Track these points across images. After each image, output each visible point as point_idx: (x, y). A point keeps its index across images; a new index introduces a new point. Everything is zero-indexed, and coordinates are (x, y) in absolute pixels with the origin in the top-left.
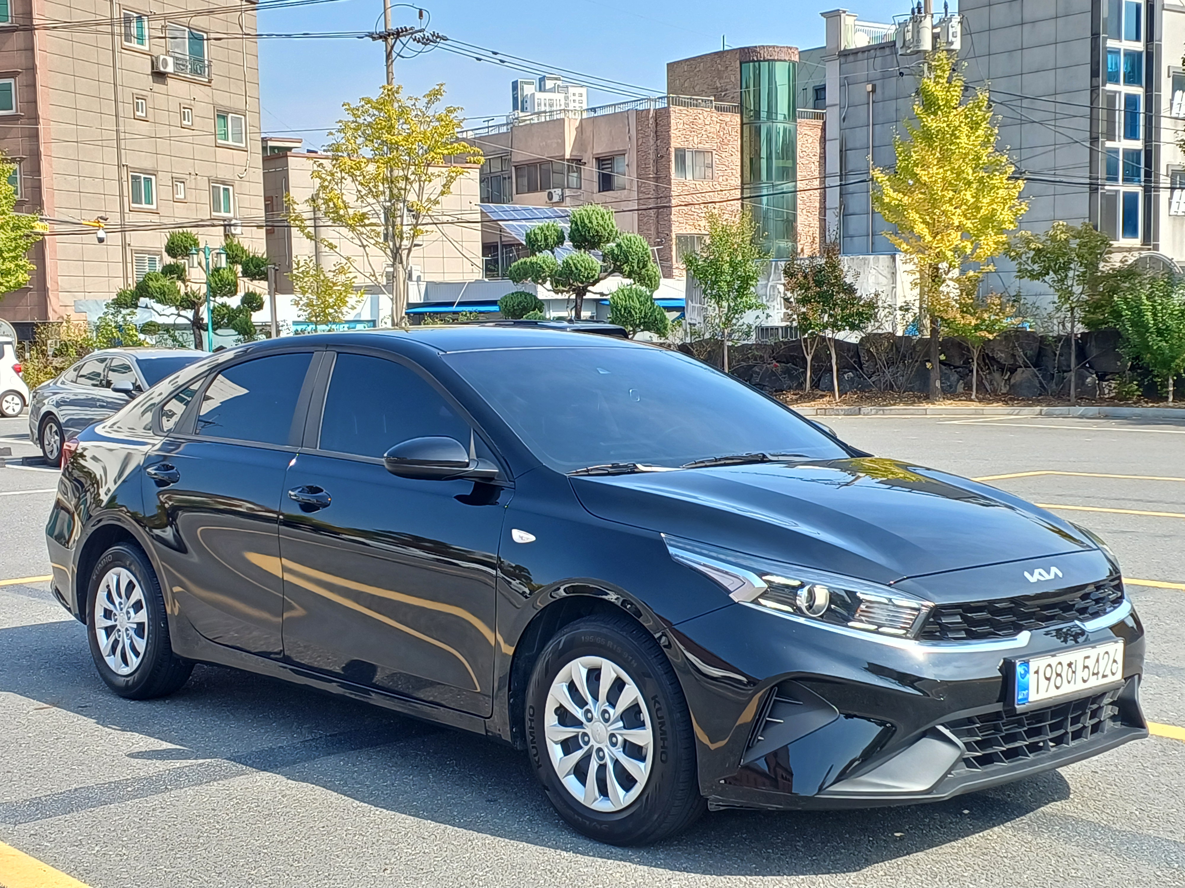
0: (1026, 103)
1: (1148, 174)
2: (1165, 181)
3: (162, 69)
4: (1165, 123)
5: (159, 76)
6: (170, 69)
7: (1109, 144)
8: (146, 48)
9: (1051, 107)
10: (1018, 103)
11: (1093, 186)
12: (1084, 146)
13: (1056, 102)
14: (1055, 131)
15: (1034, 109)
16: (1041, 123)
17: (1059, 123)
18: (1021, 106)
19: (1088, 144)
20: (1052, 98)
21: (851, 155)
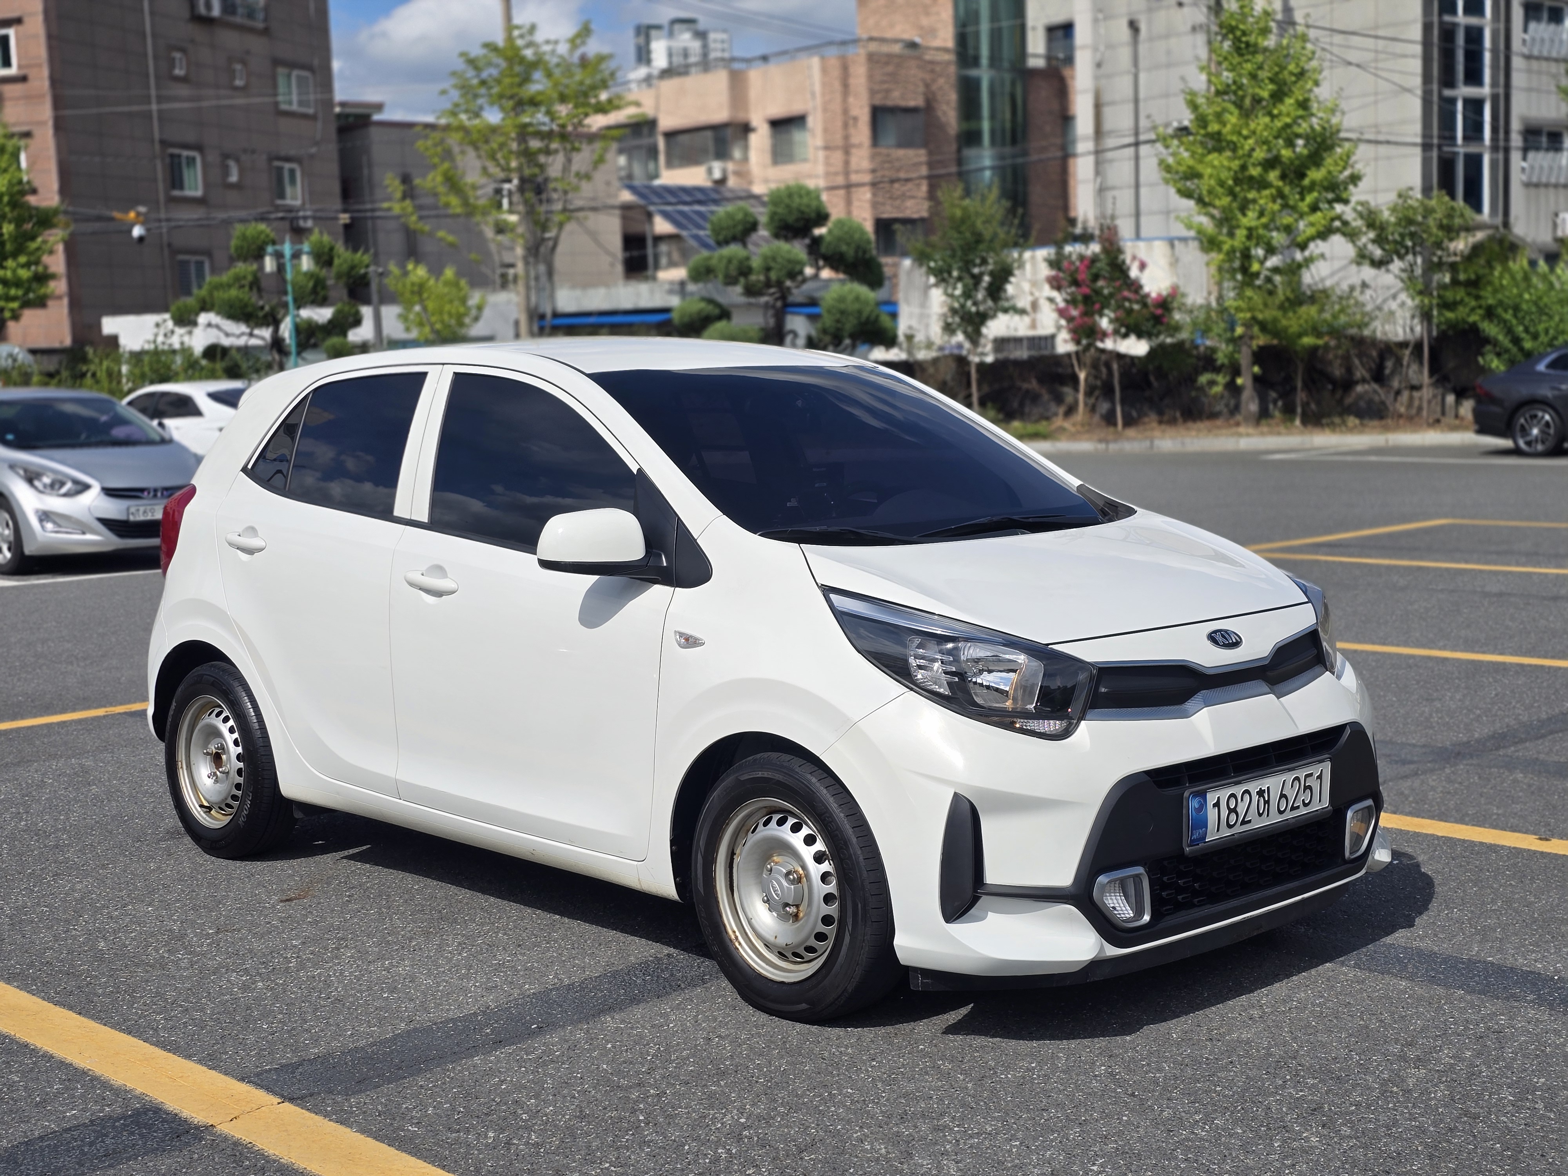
0: (1338, 39)
1: (1495, 130)
2: (1517, 140)
3: (203, 11)
4: (1517, 63)
7: (1448, 93)
9: (1370, 43)
10: (1328, 40)
11: (1426, 147)
12: (1415, 95)
13: (1377, 37)
14: (1376, 75)
15: (1349, 47)
16: (1358, 66)
17: (1380, 65)
18: (1331, 44)
19: (1419, 92)
20: (1372, 33)
21: (1107, 111)
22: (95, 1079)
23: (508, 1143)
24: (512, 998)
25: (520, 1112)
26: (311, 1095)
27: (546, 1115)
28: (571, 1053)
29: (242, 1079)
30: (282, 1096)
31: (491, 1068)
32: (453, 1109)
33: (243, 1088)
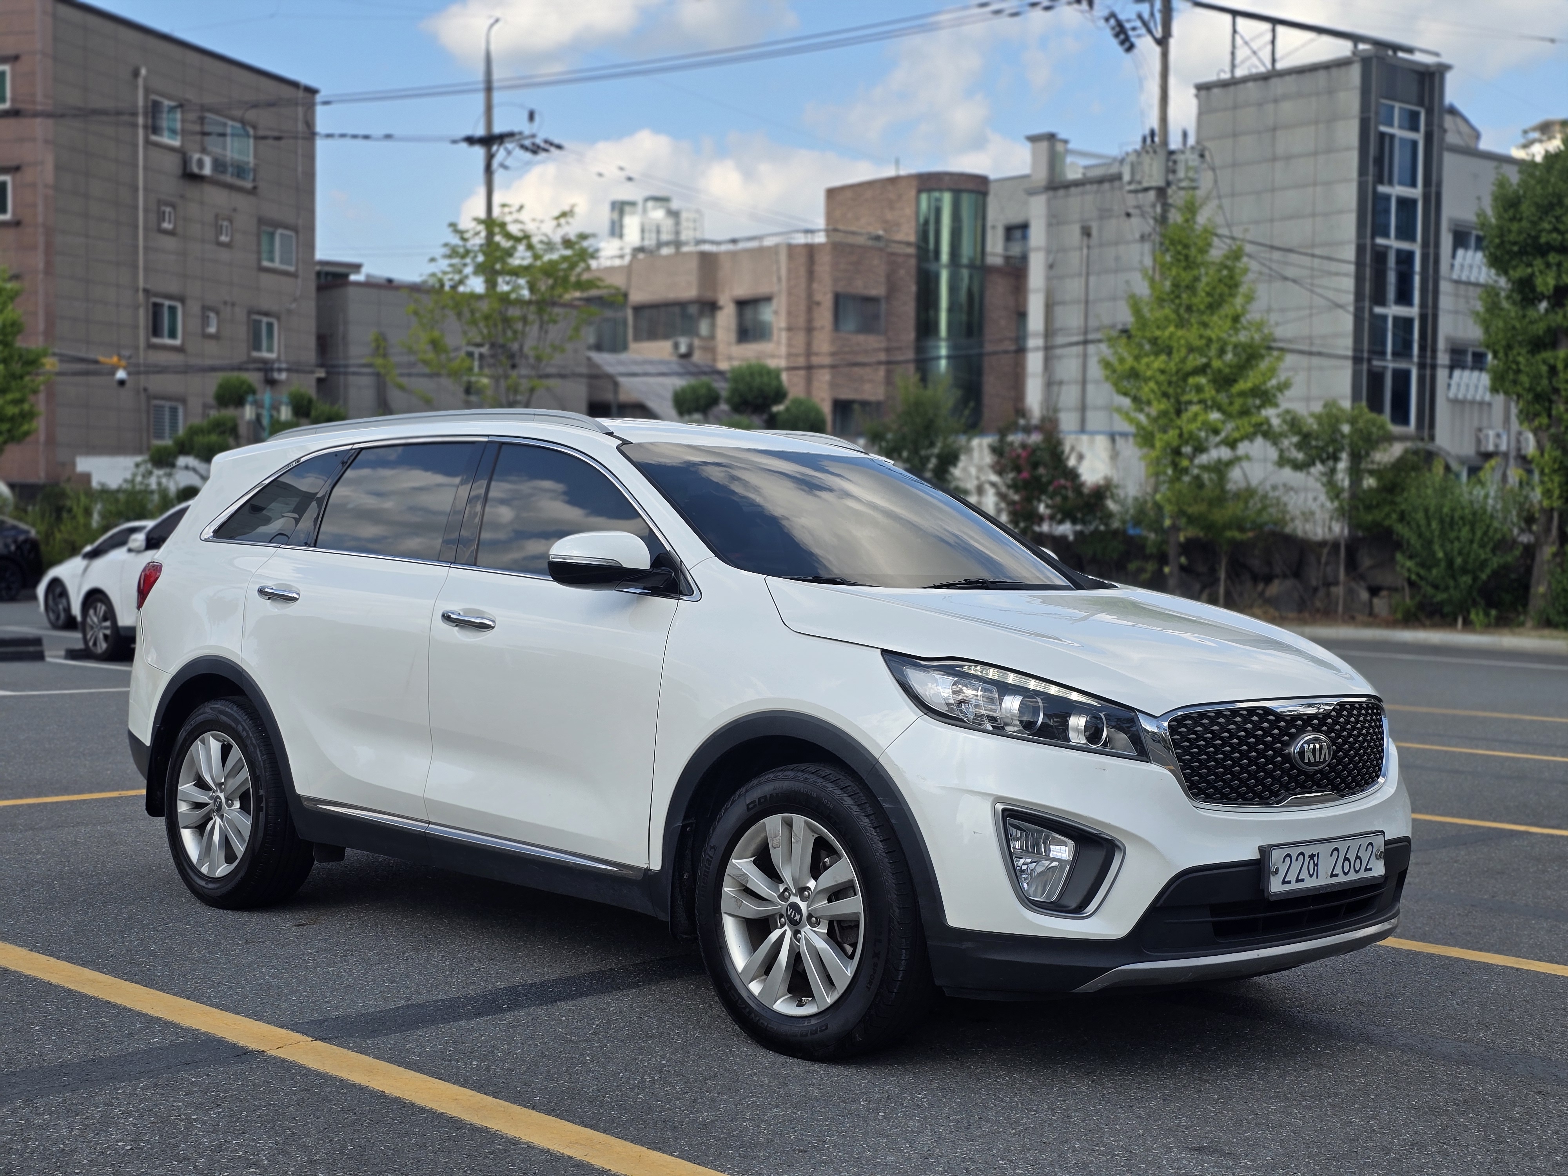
0: (1276, 255)
1: (1422, 348)
2: (1443, 358)
3: (195, 170)
4: (1445, 287)
5: (191, 177)
6: (207, 171)
7: (1378, 310)
8: (176, 143)
9: (1306, 261)
10: (1267, 255)
11: (1357, 360)
12: (1347, 311)
13: (1313, 256)
14: (1312, 291)
15: (1286, 263)
16: (1294, 281)
17: (1317, 281)
18: (1271, 260)
19: (1351, 309)
20: (1309, 251)
21: (1058, 310)
22: (166, 1023)
23: (488, 1069)
24: (487, 989)
25: (496, 1051)
26: (336, 1038)
27: (516, 1054)
28: (534, 1022)
29: (282, 1027)
30: (313, 1037)
31: (473, 1028)
32: (446, 1049)
33: (284, 1031)
